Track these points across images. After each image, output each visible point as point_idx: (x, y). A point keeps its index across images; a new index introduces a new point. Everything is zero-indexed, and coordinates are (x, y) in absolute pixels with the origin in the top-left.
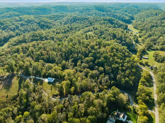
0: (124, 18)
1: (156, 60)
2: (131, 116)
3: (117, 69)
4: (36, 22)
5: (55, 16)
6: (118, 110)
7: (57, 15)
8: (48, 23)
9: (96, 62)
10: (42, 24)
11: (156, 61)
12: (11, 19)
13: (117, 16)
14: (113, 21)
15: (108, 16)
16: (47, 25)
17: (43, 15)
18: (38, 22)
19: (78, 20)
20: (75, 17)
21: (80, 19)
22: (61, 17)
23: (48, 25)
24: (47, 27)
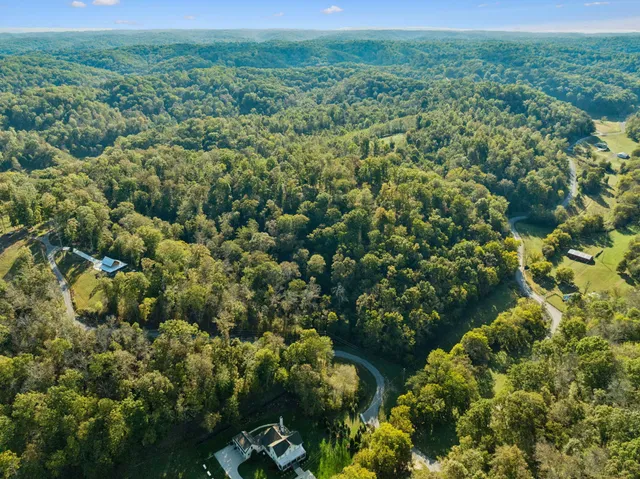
0: (600, 94)
1: (627, 272)
2: (325, 459)
3: (377, 272)
4: (231, 91)
5: (310, 73)
6: (281, 420)
7: (321, 71)
8: (272, 96)
9: (312, 235)
10: (247, 97)
11: (624, 276)
12: (162, 77)
13: (567, 85)
14: (526, 102)
15: (531, 81)
16: (265, 102)
17: (270, 70)
18: (237, 90)
19: (387, 91)
20: (380, 79)
21: (394, 87)
22: (334, 77)
23: (269, 102)
24: (264, 109)
